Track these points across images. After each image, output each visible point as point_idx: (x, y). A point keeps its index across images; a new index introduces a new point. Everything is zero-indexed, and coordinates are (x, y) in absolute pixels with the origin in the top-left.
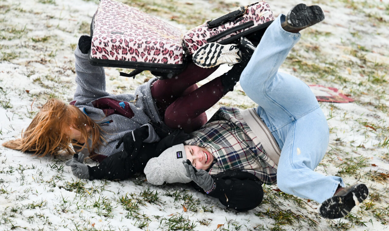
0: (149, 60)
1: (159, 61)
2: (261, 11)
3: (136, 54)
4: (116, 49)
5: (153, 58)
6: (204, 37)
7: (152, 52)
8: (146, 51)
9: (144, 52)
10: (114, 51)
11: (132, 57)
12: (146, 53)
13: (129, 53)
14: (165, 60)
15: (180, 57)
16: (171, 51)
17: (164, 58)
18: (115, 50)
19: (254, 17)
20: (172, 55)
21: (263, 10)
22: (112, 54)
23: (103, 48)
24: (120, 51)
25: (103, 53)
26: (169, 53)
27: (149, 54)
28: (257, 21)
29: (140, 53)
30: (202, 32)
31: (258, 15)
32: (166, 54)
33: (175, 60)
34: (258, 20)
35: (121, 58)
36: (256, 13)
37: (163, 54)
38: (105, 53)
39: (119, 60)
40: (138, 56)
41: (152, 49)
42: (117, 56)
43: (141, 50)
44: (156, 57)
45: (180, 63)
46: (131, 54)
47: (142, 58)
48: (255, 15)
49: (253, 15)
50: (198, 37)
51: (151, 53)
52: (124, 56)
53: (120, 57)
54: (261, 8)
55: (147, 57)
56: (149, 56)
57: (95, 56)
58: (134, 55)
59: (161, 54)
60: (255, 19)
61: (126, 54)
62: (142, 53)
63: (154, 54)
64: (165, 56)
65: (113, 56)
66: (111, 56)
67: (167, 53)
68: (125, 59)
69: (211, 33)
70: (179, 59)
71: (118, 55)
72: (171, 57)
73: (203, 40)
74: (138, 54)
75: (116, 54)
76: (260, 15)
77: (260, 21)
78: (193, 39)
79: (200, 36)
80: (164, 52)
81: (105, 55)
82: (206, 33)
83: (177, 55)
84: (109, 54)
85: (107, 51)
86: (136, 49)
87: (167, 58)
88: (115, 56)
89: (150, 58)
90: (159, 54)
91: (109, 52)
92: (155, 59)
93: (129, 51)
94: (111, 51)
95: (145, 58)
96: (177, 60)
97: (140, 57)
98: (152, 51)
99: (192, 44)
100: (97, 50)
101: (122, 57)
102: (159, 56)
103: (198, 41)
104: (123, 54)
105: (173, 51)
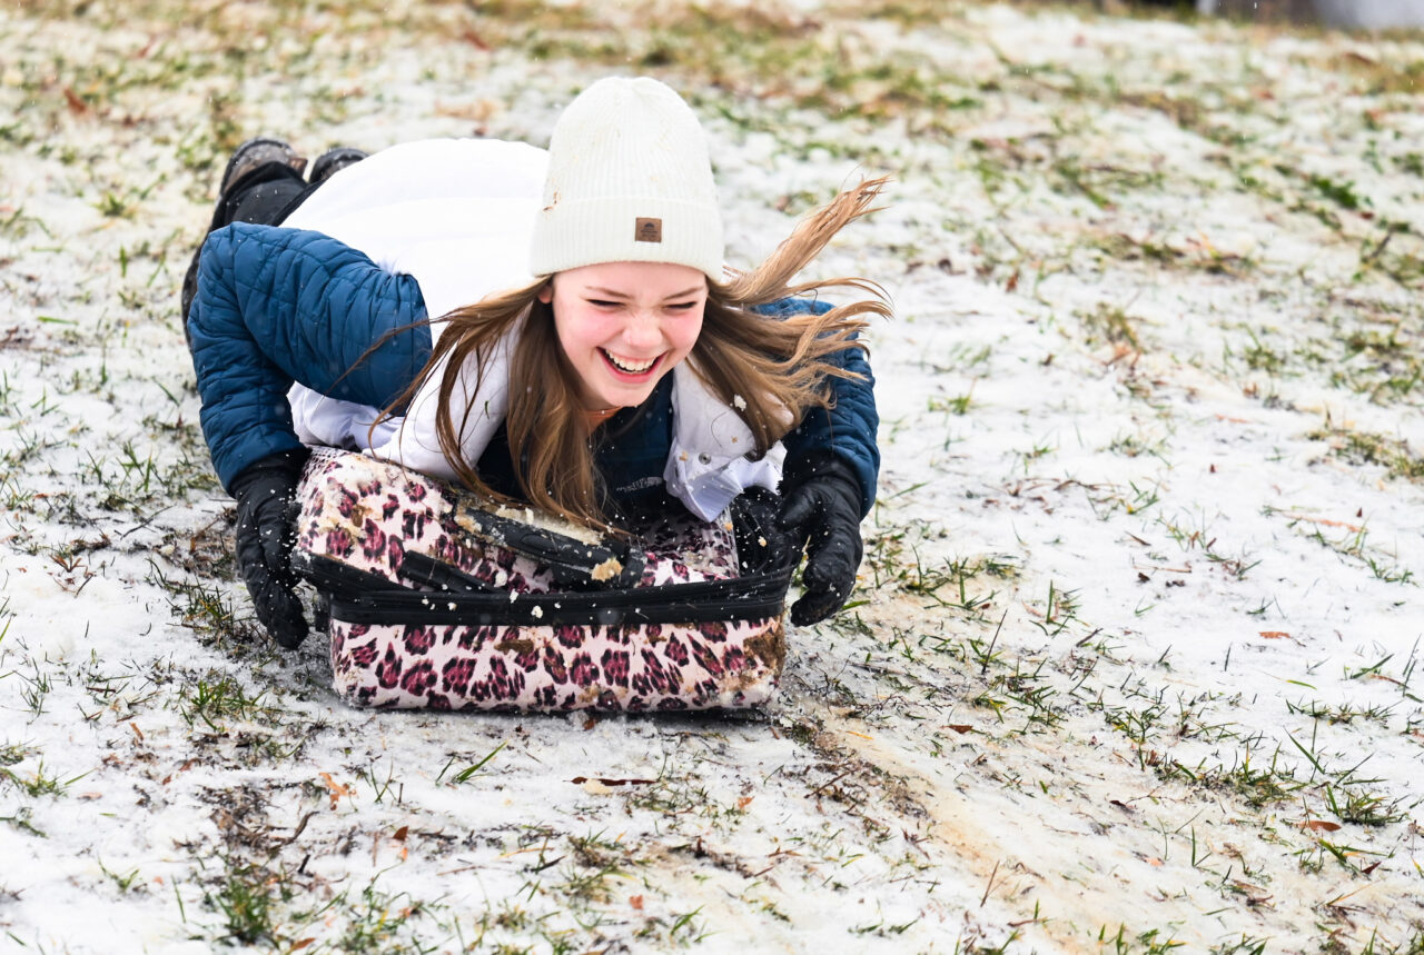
0: (493, 635)
1: (447, 636)
3: (560, 660)
5: (477, 648)
6: (408, 531)
7: (482, 672)
8: (511, 674)
9: (521, 670)
10: (666, 663)
11: (578, 645)
12: (512, 669)
13: (596, 660)
14: (418, 642)
15: (346, 654)
16: (392, 684)
17: (423, 651)
18: (665, 668)
20: (387, 666)
22: (675, 649)
23: (720, 673)
24: (637, 666)
25: (719, 649)
26: (403, 673)
27: (495, 663)
29: (541, 664)
32: (416, 668)
33: (371, 644)
35: (632, 635)
37: (427, 666)
38: (709, 652)
39: (643, 627)
40: (549, 650)
41: (486, 688)
42: (653, 642)
43: (539, 678)
44: (465, 654)
45: (344, 628)
46: (587, 659)
47: (528, 645)
50: (388, 512)
51: (488, 669)
52: (617, 647)
53: (639, 639)
55: (506, 649)
56: (499, 654)
58: (570, 654)
59: (437, 668)
61: (607, 657)
62: (532, 668)
63: (472, 663)
64: (418, 658)
65: (673, 639)
66: (683, 639)
67: (410, 673)
68: (613, 635)
69: (443, 542)
70: (350, 644)
71: (648, 647)
72: (390, 654)
74: (553, 662)
75: (659, 651)
79: (398, 514)
80: (425, 675)
81: (710, 644)
83: (360, 664)
84: (690, 648)
85: (701, 663)
86: (561, 680)
87: (410, 647)
88: (663, 639)
89: (492, 647)
90: (447, 668)
91: (690, 656)
92: (465, 640)
93: (595, 672)
94: (684, 662)
95: (518, 645)
96: (363, 639)
97: (539, 646)
98: (484, 679)
101: (626, 641)
102: (447, 660)
104: (626, 655)
105: (382, 682)
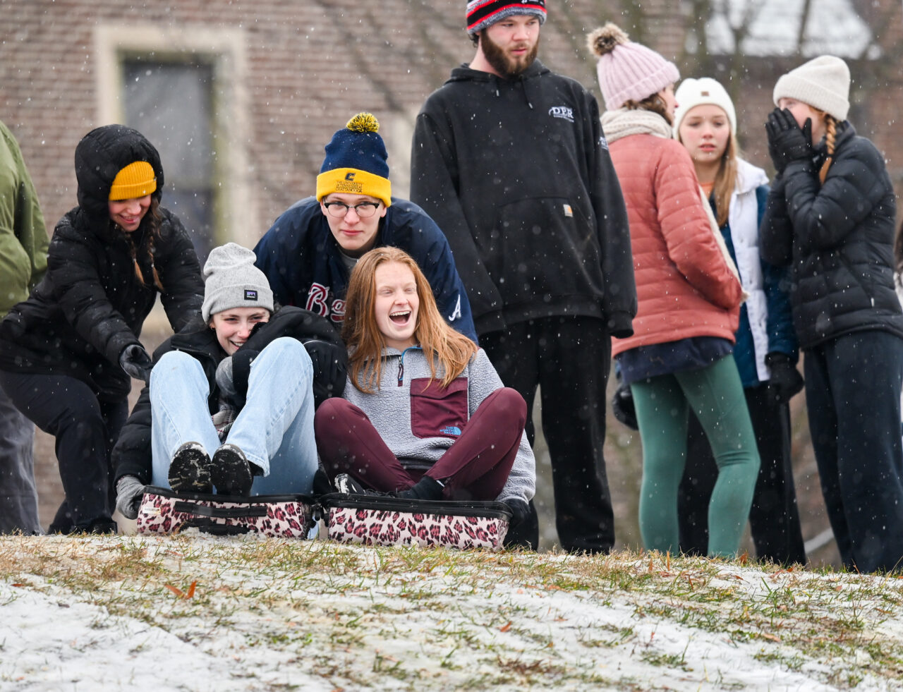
0: (390, 515)
1: (372, 515)
2: (153, 518)
3: (414, 527)
4: (451, 536)
5: (383, 520)
6: (268, 522)
7: (384, 530)
8: (395, 531)
9: (399, 530)
10: (454, 531)
11: (421, 522)
12: (396, 529)
13: (428, 528)
14: (361, 516)
15: (334, 519)
16: (351, 532)
17: (363, 520)
18: (454, 534)
19: (169, 515)
20: (349, 525)
21: (149, 517)
22: (458, 526)
23: (474, 538)
24: (443, 532)
25: (474, 528)
27: (390, 526)
28: (169, 505)
29: (407, 528)
30: (267, 531)
31: (163, 515)
32: (360, 526)
33: (344, 516)
34: (165, 505)
35: (442, 520)
36: (164, 518)
37: (364, 526)
38: (471, 529)
39: (446, 517)
40: (410, 523)
41: (385, 536)
42: (450, 523)
43: (405, 534)
44: (378, 522)
45: (334, 509)
46: (424, 528)
47: (403, 520)
48: (167, 517)
49: (170, 519)
50: (278, 526)
51: (387, 528)
52: (436, 524)
53: (444, 521)
54: (151, 523)
55: (394, 521)
56: (391, 523)
57: (490, 522)
58: (418, 525)
59: (368, 527)
60: (169, 510)
61: (432, 527)
62: (403, 529)
63: (381, 526)
64: (361, 522)
65: (457, 522)
66: (461, 523)
67: (357, 528)
68: (435, 518)
69: (255, 522)
70: (336, 516)
71: (448, 525)
72: (350, 520)
73: (272, 518)
74: (411, 528)
75: (452, 527)
76: (159, 513)
77: (163, 503)
78: (288, 526)
79: (274, 527)
80: (363, 529)
81: (471, 526)
82: (262, 526)
83: (339, 524)
84: (463, 526)
85: (467, 533)
86: (414, 535)
87: (358, 518)
88: (454, 522)
89: (389, 520)
90: (371, 527)
91: (463, 530)
92: (379, 516)
93: (427, 533)
94: (461, 532)
95: (399, 520)
96: (340, 514)
97: (407, 521)
98: (385, 533)
99: (293, 517)
100: (486, 534)
101: (439, 521)
102: (371, 524)
103: (282, 519)
104: (439, 527)
105: (347, 531)
